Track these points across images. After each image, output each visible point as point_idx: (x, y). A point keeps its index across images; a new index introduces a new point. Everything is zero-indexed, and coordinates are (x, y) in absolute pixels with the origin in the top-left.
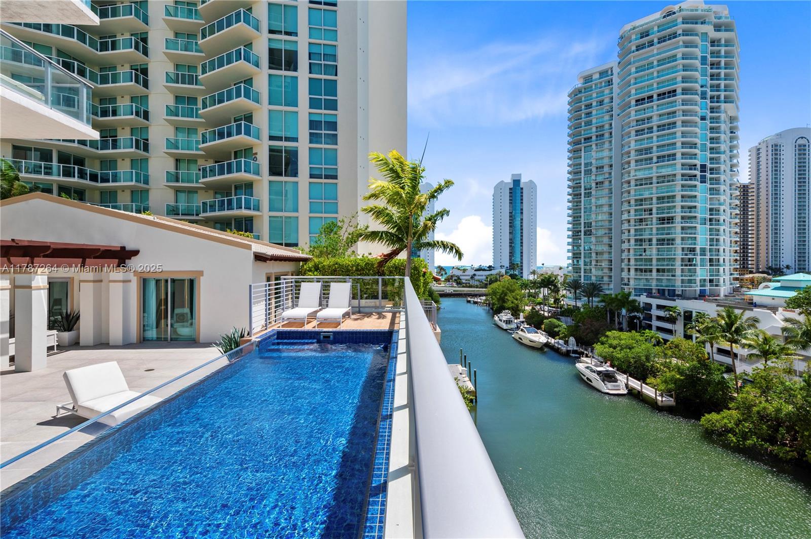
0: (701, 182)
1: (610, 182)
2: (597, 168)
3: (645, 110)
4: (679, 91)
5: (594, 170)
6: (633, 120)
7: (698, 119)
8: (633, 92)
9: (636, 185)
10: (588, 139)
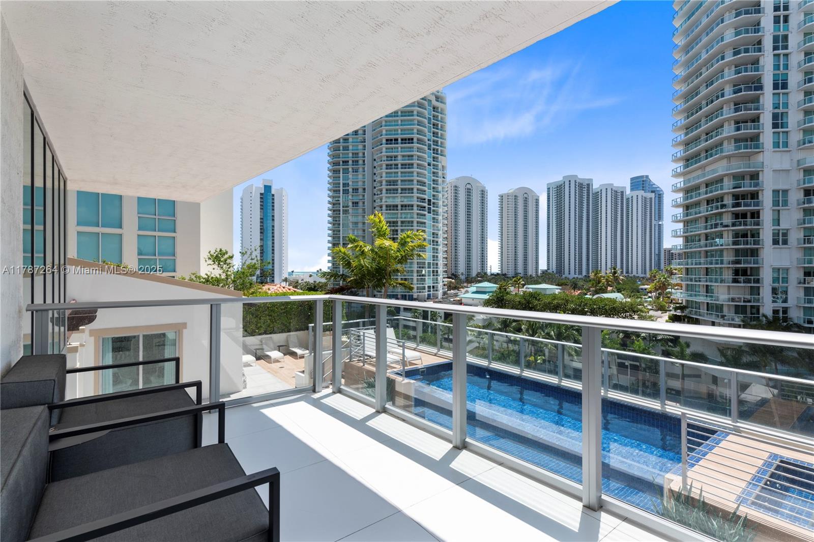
0: (428, 213)
1: (364, 203)
2: (353, 189)
3: (392, 149)
4: (415, 140)
5: (351, 190)
6: (384, 156)
7: (426, 164)
8: (384, 132)
9: (387, 210)
10: (345, 162)
